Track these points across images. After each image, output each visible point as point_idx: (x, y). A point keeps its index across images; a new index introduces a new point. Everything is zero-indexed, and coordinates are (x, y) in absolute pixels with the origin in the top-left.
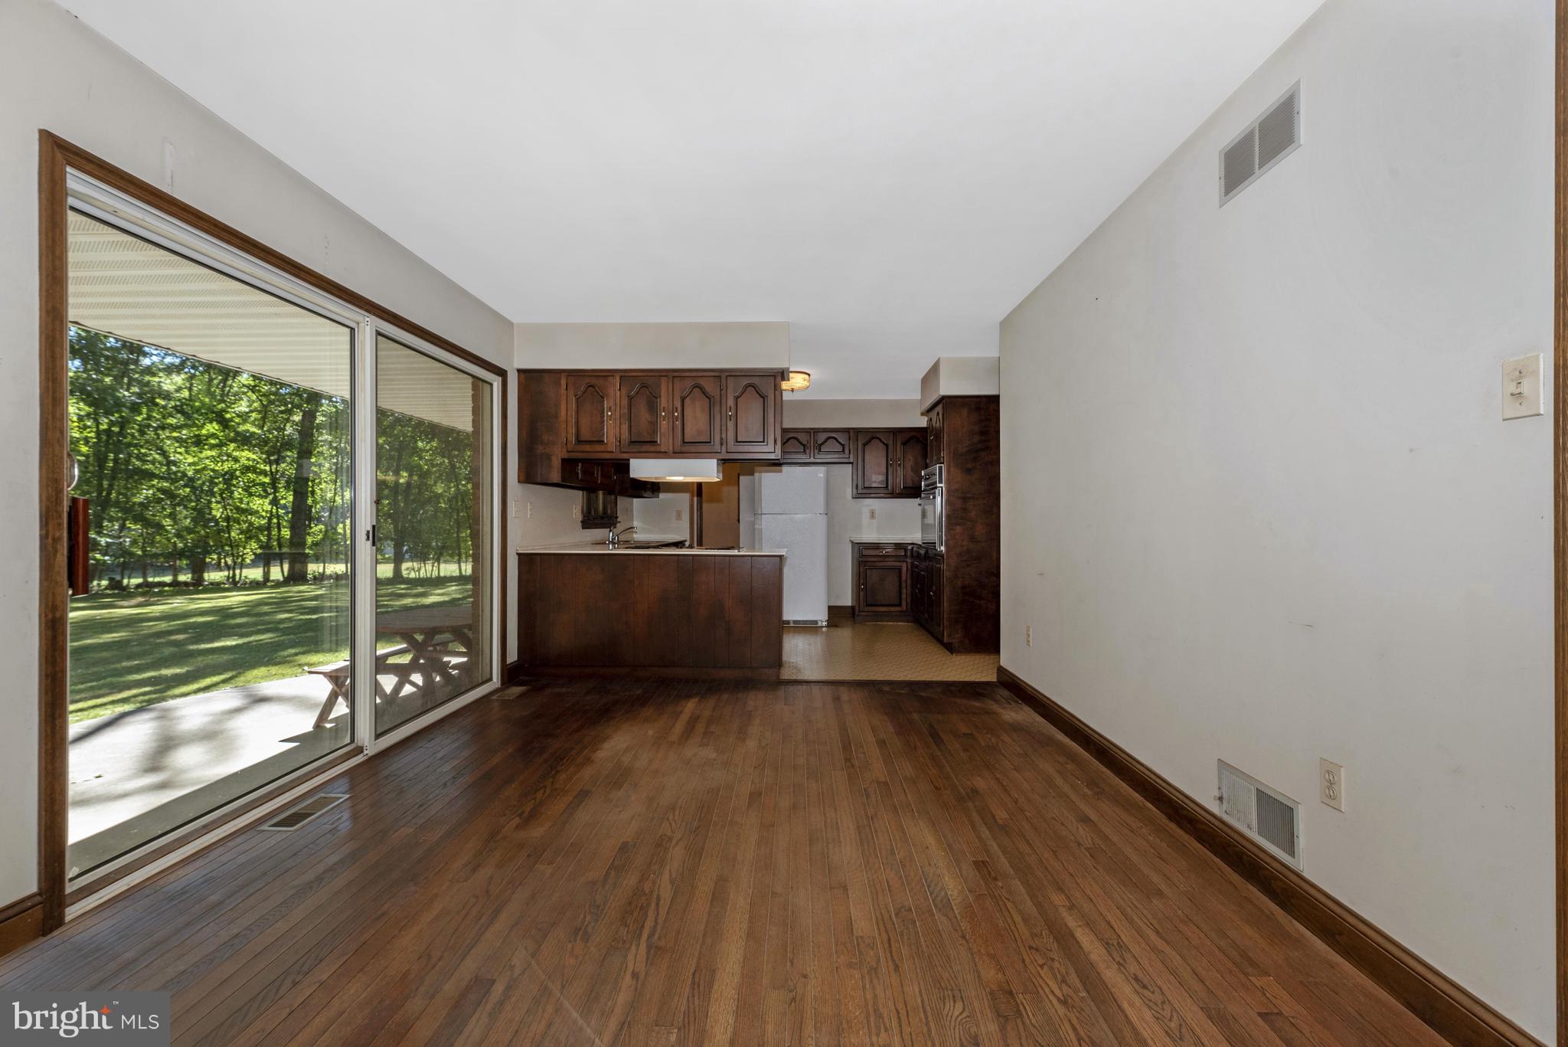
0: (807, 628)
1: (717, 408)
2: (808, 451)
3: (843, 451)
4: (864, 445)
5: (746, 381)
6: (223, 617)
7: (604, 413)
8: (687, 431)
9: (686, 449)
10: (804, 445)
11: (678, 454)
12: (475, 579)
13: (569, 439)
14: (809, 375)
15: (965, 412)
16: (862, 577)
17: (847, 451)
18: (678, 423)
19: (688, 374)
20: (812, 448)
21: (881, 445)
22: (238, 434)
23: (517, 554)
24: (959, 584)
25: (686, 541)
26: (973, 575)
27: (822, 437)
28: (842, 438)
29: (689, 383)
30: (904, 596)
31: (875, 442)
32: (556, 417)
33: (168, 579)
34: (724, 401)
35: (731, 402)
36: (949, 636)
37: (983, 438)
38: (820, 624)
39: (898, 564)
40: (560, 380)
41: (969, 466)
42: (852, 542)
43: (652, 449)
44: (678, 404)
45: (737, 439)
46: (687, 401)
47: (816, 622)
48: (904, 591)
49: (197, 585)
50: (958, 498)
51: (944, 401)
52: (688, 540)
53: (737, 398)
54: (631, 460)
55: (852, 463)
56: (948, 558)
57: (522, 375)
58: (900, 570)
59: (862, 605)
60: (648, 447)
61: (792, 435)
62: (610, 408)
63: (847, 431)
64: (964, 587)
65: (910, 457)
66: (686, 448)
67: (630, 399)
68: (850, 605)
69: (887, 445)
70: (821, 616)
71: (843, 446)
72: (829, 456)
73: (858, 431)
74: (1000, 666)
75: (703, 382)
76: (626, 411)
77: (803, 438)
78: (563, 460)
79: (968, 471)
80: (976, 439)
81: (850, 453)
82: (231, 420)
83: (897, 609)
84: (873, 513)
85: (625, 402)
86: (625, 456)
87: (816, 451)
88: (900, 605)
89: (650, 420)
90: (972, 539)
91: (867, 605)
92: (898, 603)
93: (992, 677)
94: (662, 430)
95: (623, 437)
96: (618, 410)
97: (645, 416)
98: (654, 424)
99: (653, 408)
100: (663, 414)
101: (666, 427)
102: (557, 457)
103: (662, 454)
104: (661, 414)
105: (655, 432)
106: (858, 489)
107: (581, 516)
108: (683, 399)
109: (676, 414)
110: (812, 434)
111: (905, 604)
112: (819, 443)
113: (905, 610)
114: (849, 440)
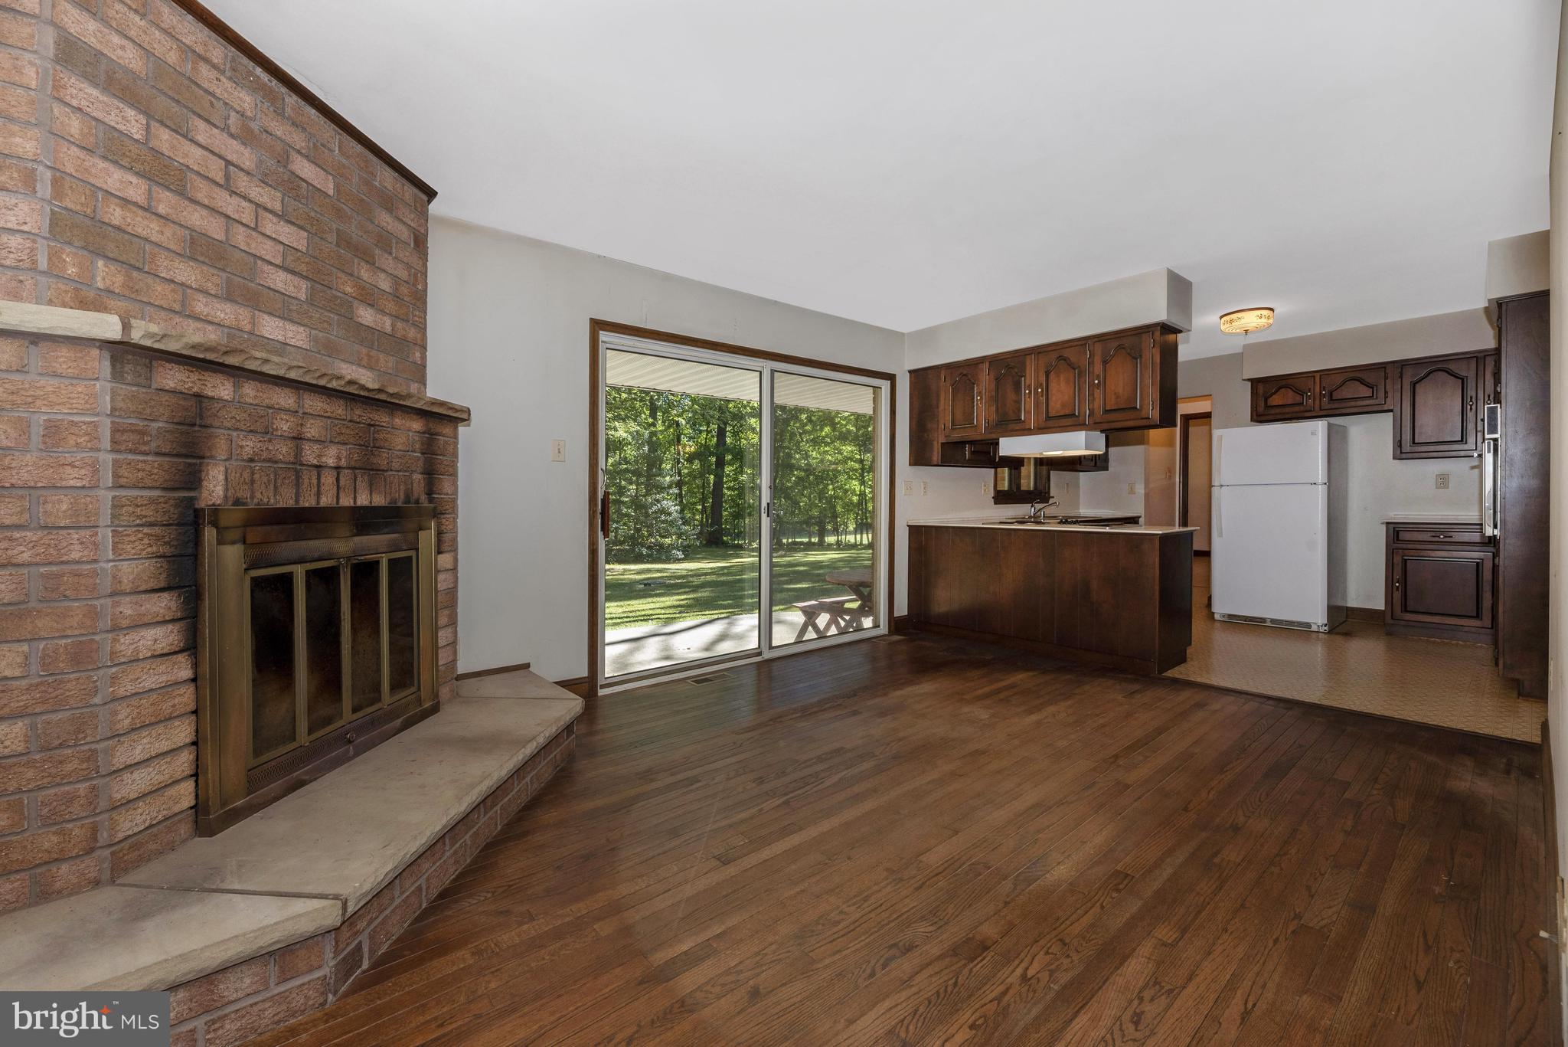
0: (1291, 629)
1: (1083, 378)
2: (1310, 401)
3: (1375, 395)
4: (1414, 385)
5: (1116, 344)
6: (813, 568)
7: (974, 398)
8: (1051, 404)
9: (1053, 423)
10: (1302, 395)
11: (1042, 430)
12: (871, 546)
13: (946, 425)
14: (1272, 310)
16: (1397, 571)
17: (1381, 395)
18: (1044, 399)
19: (1050, 349)
20: (1317, 396)
22: (841, 433)
23: (908, 526)
25: (1140, 517)
28: (1372, 378)
29: (1054, 355)
32: (937, 407)
33: (806, 540)
34: (1090, 369)
35: (1098, 369)
36: (1510, 667)
38: (1314, 628)
40: (940, 374)
42: (1385, 521)
43: (1018, 427)
44: (1043, 379)
45: (1105, 407)
46: (1052, 375)
47: (1308, 625)
49: (822, 546)
51: (1504, 308)
52: (1143, 516)
53: (1104, 366)
54: (1000, 439)
55: (1387, 410)
57: (913, 375)
58: (1480, 564)
59: (1399, 610)
60: (1014, 425)
61: (1282, 383)
62: (980, 392)
63: (1381, 367)
66: (1050, 423)
67: (998, 380)
69: (1462, 379)
70: (1317, 616)
71: (1373, 388)
73: (1403, 365)
75: (1066, 353)
76: (994, 393)
77: (1302, 384)
78: (942, 444)
81: (1386, 396)
82: (839, 422)
84: (1442, 479)
85: (993, 385)
86: (994, 436)
87: (1325, 400)
88: (1478, 617)
89: (1015, 399)
91: (1406, 611)
92: (1474, 614)
94: (1027, 409)
95: (991, 419)
96: (987, 394)
97: (1011, 396)
98: (1018, 402)
99: (1017, 387)
100: (1027, 392)
101: (1031, 404)
102: (938, 443)
103: (1027, 431)
104: (1025, 392)
105: (1019, 411)
106: (1400, 446)
107: (992, 493)
108: (1047, 374)
109: (1040, 390)
110: (1318, 379)
111: (1490, 617)
112: (1330, 389)
113: (1489, 626)
114: (1386, 379)
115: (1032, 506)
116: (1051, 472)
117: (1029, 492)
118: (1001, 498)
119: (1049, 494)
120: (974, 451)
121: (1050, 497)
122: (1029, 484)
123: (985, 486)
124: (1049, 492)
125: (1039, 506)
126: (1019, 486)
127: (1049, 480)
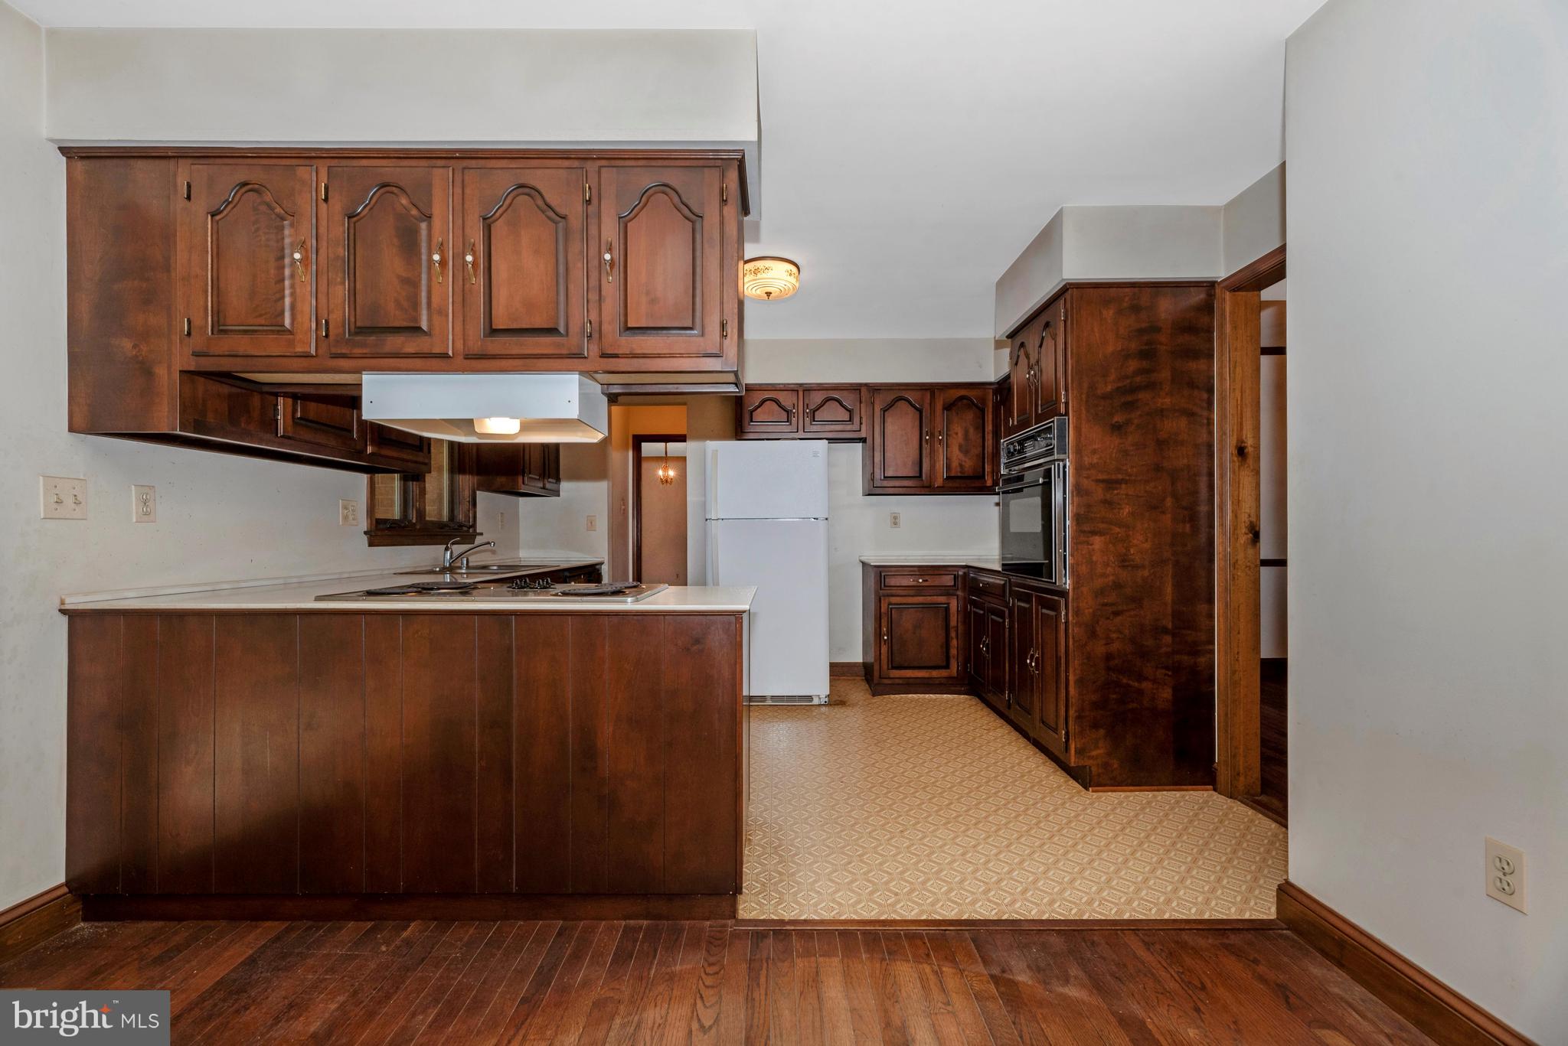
0: (794, 706)
1: (575, 247)
2: (794, 420)
3: (851, 420)
4: (885, 410)
5: (647, 179)
7: (283, 254)
8: (499, 301)
10: (787, 412)
11: (478, 361)
13: (196, 323)
15: (1109, 314)
16: (884, 622)
17: (856, 420)
18: (479, 282)
20: (801, 415)
21: (910, 409)
23: (65, 610)
24: (1100, 649)
26: (1127, 632)
27: (817, 398)
28: (849, 400)
29: (504, 179)
30: (953, 652)
31: (902, 404)
32: (167, 268)
34: (593, 231)
35: (610, 231)
36: (1080, 752)
37: (1145, 364)
38: (817, 701)
39: (942, 599)
40: (175, 175)
41: (1118, 418)
42: (864, 564)
43: (411, 345)
44: (477, 236)
45: (626, 322)
46: (499, 228)
47: (810, 698)
48: (954, 642)
50: (1098, 481)
51: (1068, 295)
52: (606, 561)
53: (624, 223)
54: (364, 376)
55: (863, 440)
56: (1077, 598)
57: (78, 163)
58: (947, 610)
59: (885, 667)
60: (401, 343)
61: (767, 395)
62: (301, 242)
63: (856, 388)
64: (1109, 657)
65: (958, 429)
66: (497, 345)
67: (354, 219)
68: (860, 660)
69: (920, 411)
70: (819, 687)
71: (850, 411)
72: (828, 428)
73: (874, 389)
74: (1287, 882)
75: (539, 182)
76: (343, 252)
77: (787, 400)
78: (184, 371)
79: (1117, 428)
80: (1133, 365)
81: (861, 424)
83: (944, 673)
84: (895, 518)
85: (340, 230)
87: (807, 420)
88: (947, 667)
89: (404, 275)
90: (1124, 562)
91: (893, 668)
92: (944, 664)
93: (1265, 909)
94: (435, 300)
95: (335, 317)
96: (323, 251)
97: (392, 264)
98: (412, 283)
99: (409, 243)
100: (436, 257)
101: (446, 287)
102: (169, 368)
103: (436, 361)
104: (430, 260)
105: (415, 305)
106: (873, 480)
107: (364, 524)
108: (488, 224)
109: (469, 258)
110: (801, 393)
111: (956, 666)
112: (812, 407)
113: (955, 675)
114: (861, 402)
115: (447, 549)
116: (478, 492)
117: (441, 525)
118: (383, 532)
119: (475, 530)
120: (300, 418)
121: (475, 534)
122: (440, 510)
123: (345, 508)
124: (474, 526)
125: (458, 549)
126: (421, 514)
127: (474, 505)
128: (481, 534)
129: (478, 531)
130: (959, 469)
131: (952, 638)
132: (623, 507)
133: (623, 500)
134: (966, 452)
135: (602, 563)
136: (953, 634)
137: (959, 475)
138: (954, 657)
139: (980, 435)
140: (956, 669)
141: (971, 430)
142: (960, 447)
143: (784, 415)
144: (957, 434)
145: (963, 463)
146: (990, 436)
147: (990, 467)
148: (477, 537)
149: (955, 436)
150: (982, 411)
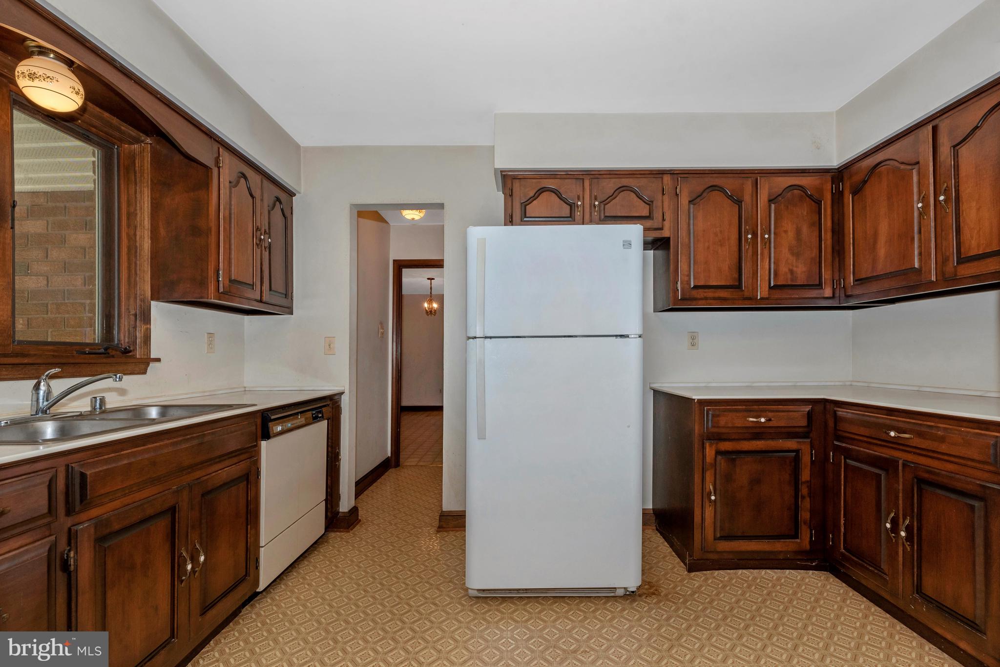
2: (578, 215)
3: (650, 215)
4: (693, 203)
10: (570, 205)
16: (710, 476)
17: (658, 215)
20: (587, 210)
21: (726, 201)
27: (610, 186)
28: (647, 191)
30: (804, 514)
31: (717, 196)
39: (790, 444)
48: (806, 503)
58: (797, 460)
61: (544, 184)
63: (657, 175)
65: (789, 226)
69: (739, 204)
71: (649, 204)
73: (680, 176)
77: (570, 190)
81: (663, 220)
83: (790, 544)
87: (596, 215)
88: (795, 536)
92: (791, 531)
106: (678, 290)
110: (587, 183)
111: (808, 536)
112: (602, 197)
113: (808, 547)
114: (663, 194)
116: (153, 303)
119: (147, 357)
121: (148, 361)
124: (146, 349)
127: (147, 319)
128: (158, 360)
129: (152, 356)
130: (789, 276)
131: (803, 497)
132: (381, 330)
133: (381, 323)
134: (797, 255)
135: (343, 393)
136: (804, 491)
137: (790, 283)
138: (805, 523)
139: (817, 233)
140: (808, 539)
141: (805, 230)
142: (791, 249)
143: (566, 210)
144: (786, 232)
145: (795, 269)
146: (829, 235)
147: (830, 272)
148: (152, 365)
149: (783, 235)
150: (818, 203)
